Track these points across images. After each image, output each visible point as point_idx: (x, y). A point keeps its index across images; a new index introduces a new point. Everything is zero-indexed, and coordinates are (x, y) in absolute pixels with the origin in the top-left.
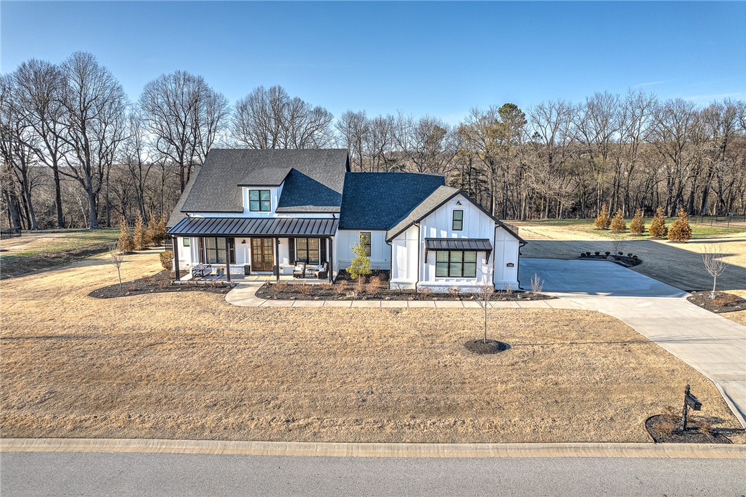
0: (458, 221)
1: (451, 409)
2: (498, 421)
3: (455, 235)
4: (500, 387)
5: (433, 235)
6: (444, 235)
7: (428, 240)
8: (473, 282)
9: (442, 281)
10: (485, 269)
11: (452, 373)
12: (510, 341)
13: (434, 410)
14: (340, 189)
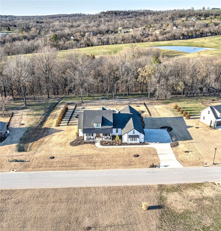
0: (134, 132)
1: (131, 165)
2: (136, 166)
3: (133, 135)
4: (137, 162)
5: (130, 135)
6: (132, 135)
7: (129, 135)
8: (136, 141)
9: (131, 141)
10: (138, 139)
11: (132, 160)
12: (139, 155)
13: (129, 165)
14: (112, 121)
